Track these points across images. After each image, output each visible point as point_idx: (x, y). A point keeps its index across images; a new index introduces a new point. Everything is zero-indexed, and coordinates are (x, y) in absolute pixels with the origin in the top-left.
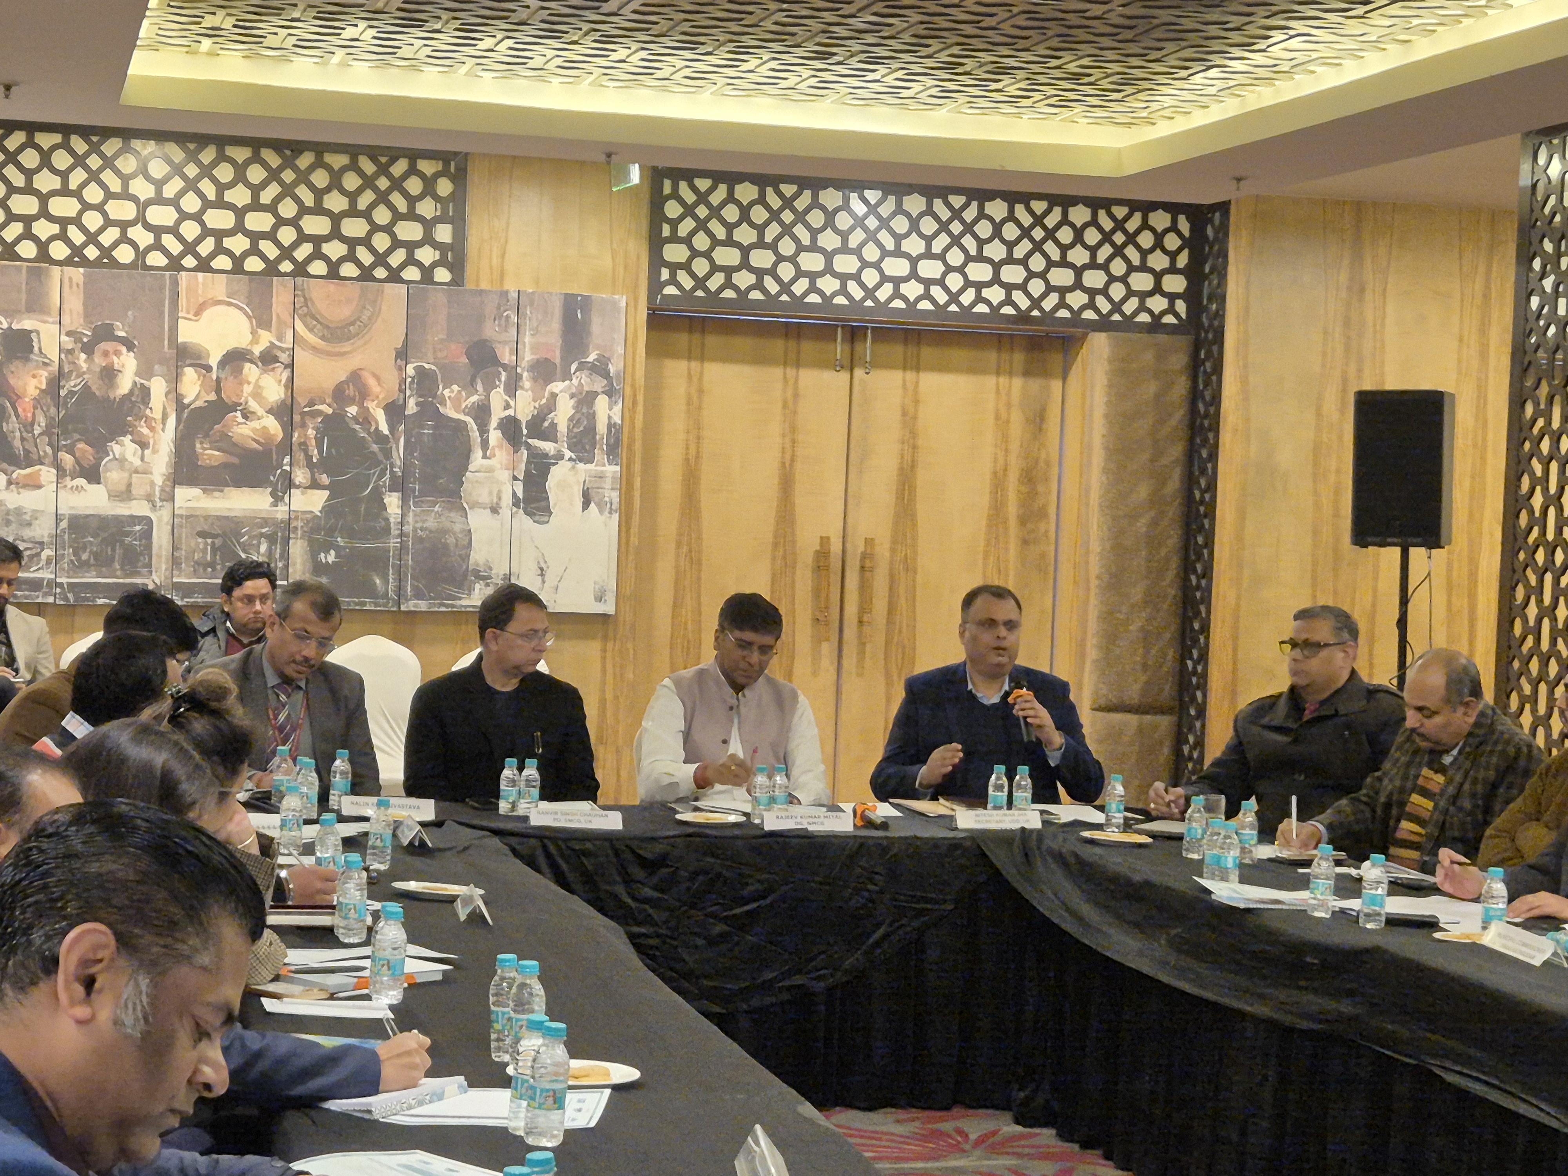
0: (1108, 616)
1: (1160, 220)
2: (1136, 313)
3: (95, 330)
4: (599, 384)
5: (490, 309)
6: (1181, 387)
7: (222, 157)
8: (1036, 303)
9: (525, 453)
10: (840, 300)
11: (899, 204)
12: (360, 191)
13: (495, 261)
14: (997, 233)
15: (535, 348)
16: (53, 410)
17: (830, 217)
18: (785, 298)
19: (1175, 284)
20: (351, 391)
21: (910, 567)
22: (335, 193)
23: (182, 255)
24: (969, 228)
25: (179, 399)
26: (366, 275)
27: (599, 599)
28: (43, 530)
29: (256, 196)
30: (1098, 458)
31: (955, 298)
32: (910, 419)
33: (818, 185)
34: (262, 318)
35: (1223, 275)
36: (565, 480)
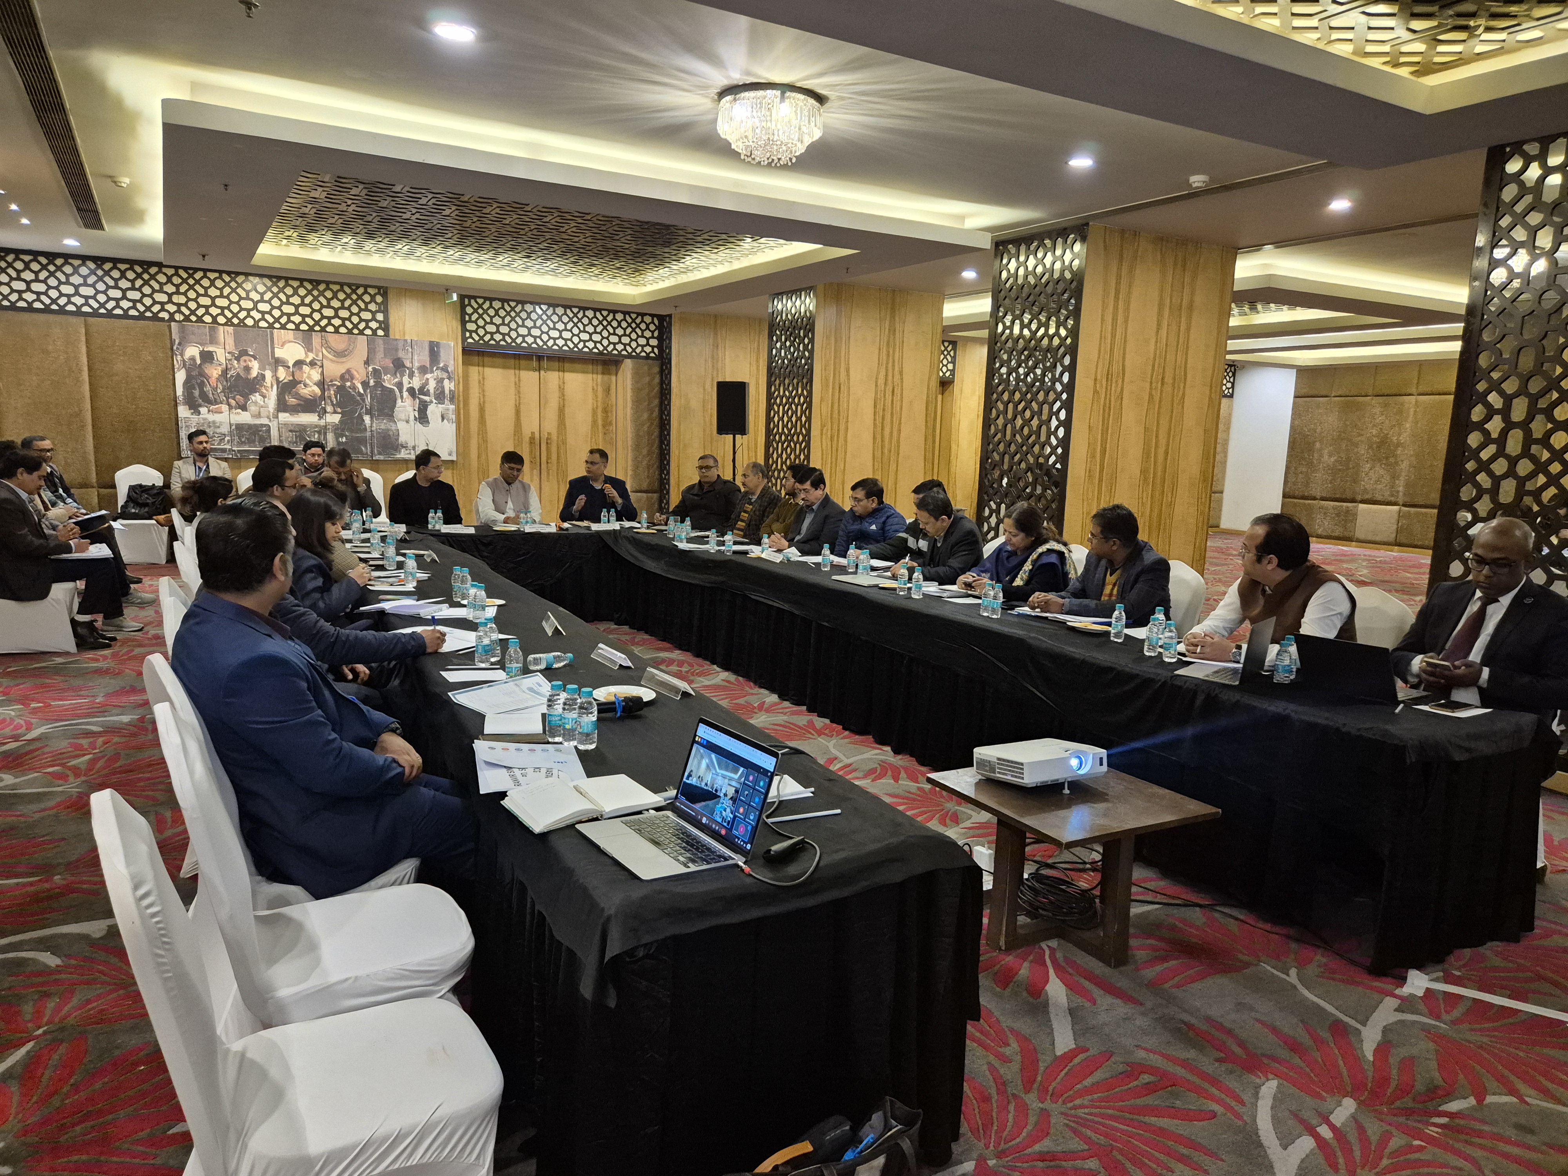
0: (635, 459)
1: (648, 319)
2: (640, 352)
3: (240, 352)
4: (445, 375)
5: (400, 346)
6: (657, 380)
7: (287, 285)
8: (605, 348)
9: (418, 400)
10: (534, 346)
11: (554, 311)
12: (345, 299)
13: (401, 328)
14: (590, 322)
16: (225, 383)
17: (529, 314)
18: (513, 344)
19: (654, 342)
20: (347, 376)
21: (564, 442)
22: (335, 300)
23: (274, 323)
24: (580, 320)
25: (277, 379)
26: (350, 332)
27: (450, 455)
28: (225, 429)
29: (303, 301)
30: (629, 404)
31: (576, 346)
32: (561, 389)
33: (523, 303)
34: (309, 348)
35: (670, 340)
36: (434, 411)
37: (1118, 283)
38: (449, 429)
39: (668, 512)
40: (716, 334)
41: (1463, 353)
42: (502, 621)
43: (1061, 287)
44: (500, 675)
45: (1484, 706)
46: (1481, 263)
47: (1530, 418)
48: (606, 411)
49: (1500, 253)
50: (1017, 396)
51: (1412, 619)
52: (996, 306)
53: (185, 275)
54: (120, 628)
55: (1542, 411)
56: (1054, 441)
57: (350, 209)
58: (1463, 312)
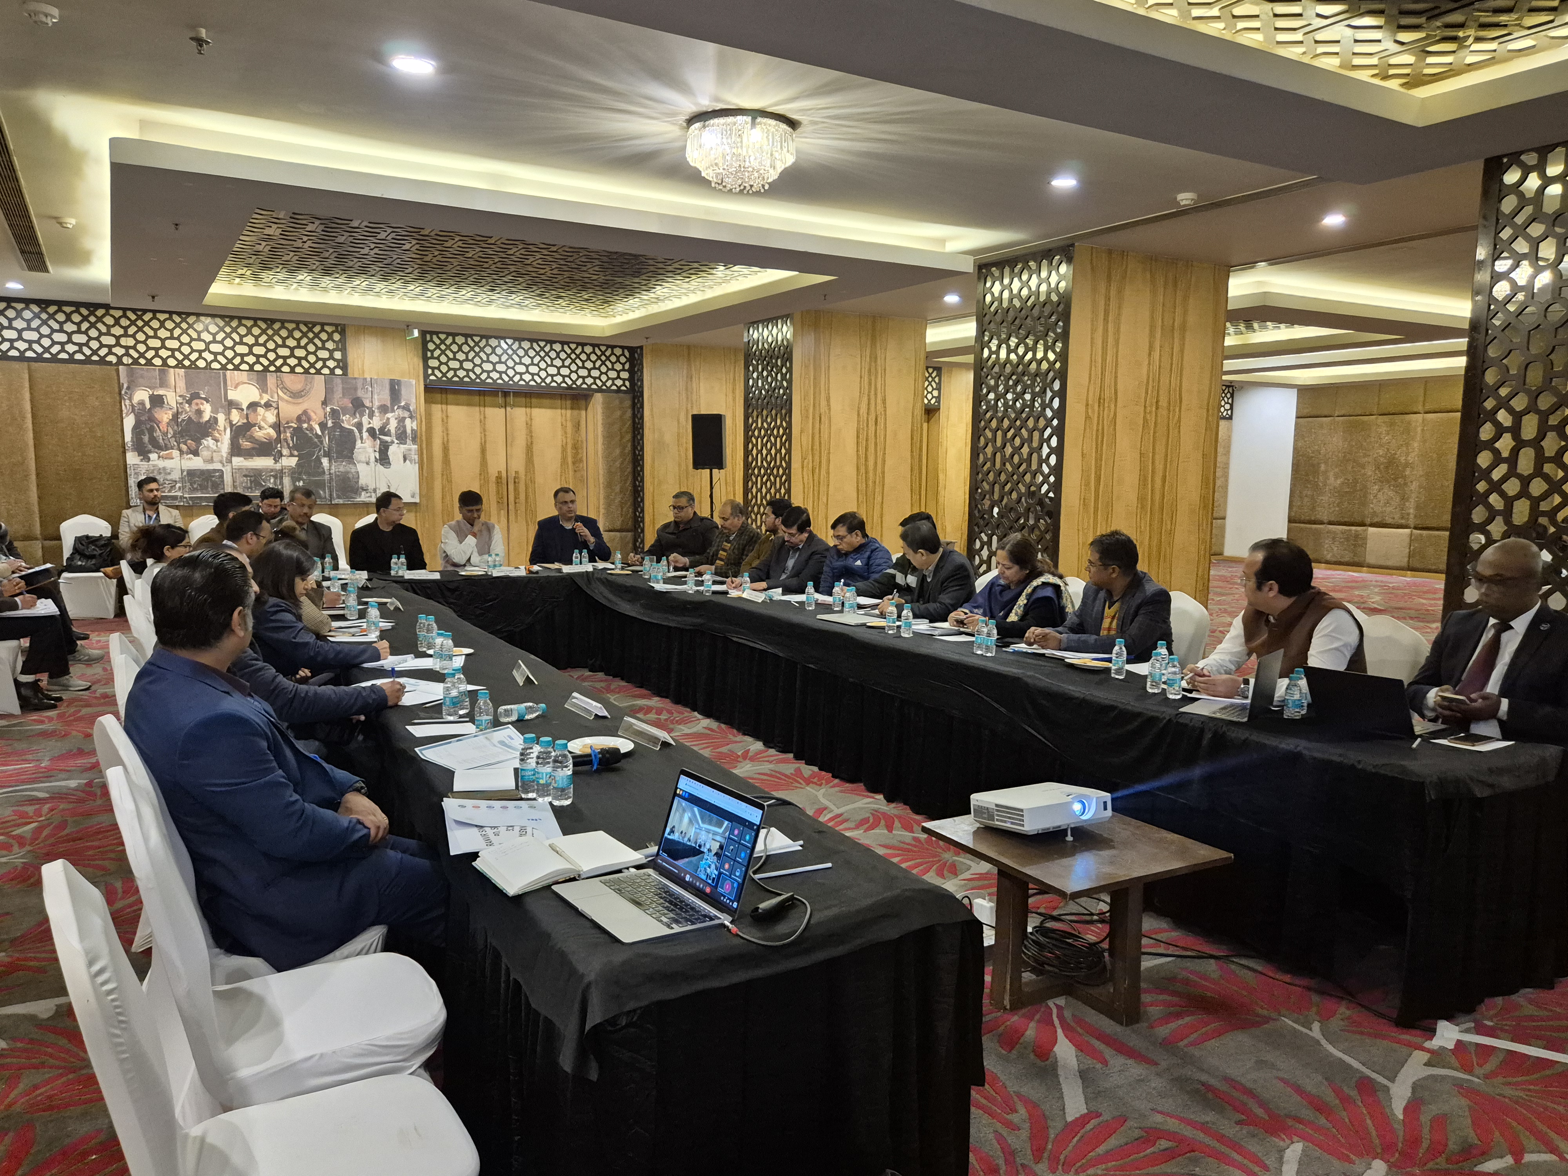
0: (607, 497)
1: (618, 351)
2: (611, 386)
3: (191, 394)
4: (406, 414)
5: (359, 385)
6: (629, 413)
7: (240, 324)
9: (378, 441)
10: (500, 381)
11: (520, 344)
12: (301, 338)
13: (360, 366)
14: (558, 356)
15: (379, 400)
16: (176, 427)
17: (494, 349)
18: (478, 380)
19: (625, 375)
20: (304, 418)
21: (533, 481)
22: (291, 339)
23: (227, 364)
24: (547, 354)
25: (231, 422)
26: (307, 371)
27: (413, 497)
28: (176, 475)
29: (257, 340)
30: (600, 440)
31: (543, 380)
32: (529, 426)
33: (488, 337)
34: (263, 389)
35: (642, 372)
36: (395, 451)
37: (1107, 305)
38: (412, 470)
39: (643, 552)
40: (689, 365)
41: (1469, 368)
42: (470, 671)
43: (1047, 310)
44: (469, 728)
45: (1505, 738)
46: (1483, 277)
47: (1541, 435)
48: (576, 447)
49: (1502, 266)
50: (1006, 423)
51: (1426, 649)
52: (981, 331)
53: (133, 317)
54: (66, 687)
55: (1553, 428)
56: (1046, 469)
57: (306, 246)
58: (1467, 326)
